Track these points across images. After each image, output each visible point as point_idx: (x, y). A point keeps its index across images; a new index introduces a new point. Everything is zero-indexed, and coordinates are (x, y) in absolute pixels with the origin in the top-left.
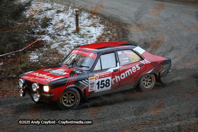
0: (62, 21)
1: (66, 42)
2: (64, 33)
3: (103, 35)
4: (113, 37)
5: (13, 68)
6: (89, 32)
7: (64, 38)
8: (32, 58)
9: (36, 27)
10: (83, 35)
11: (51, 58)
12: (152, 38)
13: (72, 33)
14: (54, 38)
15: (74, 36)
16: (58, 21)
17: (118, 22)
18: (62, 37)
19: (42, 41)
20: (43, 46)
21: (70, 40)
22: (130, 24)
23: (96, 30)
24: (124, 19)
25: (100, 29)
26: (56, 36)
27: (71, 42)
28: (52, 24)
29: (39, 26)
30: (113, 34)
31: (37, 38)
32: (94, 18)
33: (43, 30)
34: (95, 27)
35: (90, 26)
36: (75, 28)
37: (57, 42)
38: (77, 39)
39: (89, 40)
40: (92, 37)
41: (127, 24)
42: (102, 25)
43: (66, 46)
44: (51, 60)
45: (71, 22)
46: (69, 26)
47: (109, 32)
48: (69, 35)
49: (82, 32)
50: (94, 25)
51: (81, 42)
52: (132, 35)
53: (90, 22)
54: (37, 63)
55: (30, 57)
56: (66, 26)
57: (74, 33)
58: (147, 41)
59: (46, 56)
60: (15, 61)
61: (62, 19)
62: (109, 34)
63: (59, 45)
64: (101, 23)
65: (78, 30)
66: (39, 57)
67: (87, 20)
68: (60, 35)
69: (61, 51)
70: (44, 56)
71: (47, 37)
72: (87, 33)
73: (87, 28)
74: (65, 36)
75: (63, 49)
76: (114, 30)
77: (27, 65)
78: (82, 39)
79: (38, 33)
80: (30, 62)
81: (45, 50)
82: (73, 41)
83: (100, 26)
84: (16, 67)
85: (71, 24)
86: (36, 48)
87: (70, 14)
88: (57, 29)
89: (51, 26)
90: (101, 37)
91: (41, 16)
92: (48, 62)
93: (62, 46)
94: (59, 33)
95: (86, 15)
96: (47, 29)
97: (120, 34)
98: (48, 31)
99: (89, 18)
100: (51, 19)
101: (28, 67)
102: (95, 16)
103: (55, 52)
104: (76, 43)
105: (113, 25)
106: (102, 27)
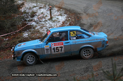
0: (42, 13)
1: (44, 25)
2: (44, 20)
3: (66, 20)
4: (72, 21)
5: (13, 41)
6: (58, 19)
7: (43, 23)
8: (24, 35)
9: (27, 17)
10: (55, 21)
11: (35, 35)
12: (95, 21)
13: (48, 20)
14: (37, 23)
15: (49, 21)
16: (40, 13)
17: (75, 13)
18: (42, 22)
19: (31, 25)
20: (31, 28)
21: (47, 24)
22: (82, 14)
23: (62, 18)
24: (79, 11)
25: (64, 17)
26: (39, 22)
27: (47, 25)
28: (36, 15)
29: (29, 17)
30: (72, 20)
31: (28, 23)
32: (61, 11)
33: (31, 19)
34: (62, 16)
35: (58, 16)
36: (50, 17)
37: (39, 25)
38: (51, 23)
39: (58, 23)
40: (60, 22)
41: (81, 13)
42: (65, 15)
43: (44, 27)
44: (35, 36)
45: (47, 14)
46: (46, 16)
47: (70, 18)
48: (46, 21)
49: (54, 19)
50: (61, 15)
51: (53, 25)
52: (83, 20)
53: (59, 13)
54: (27, 38)
55: (23, 35)
56: (45, 16)
57: (49, 20)
58: (92, 23)
59: (33, 34)
60: (15, 37)
61: (43, 12)
62: (69, 20)
63: (40, 27)
64: (65, 14)
65: (51, 18)
66: (29, 34)
67: (57, 12)
68: (41, 22)
69: (41, 31)
70: (31, 34)
71: (34, 22)
72: (57, 20)
73: (57, 16)
74: (44, 22)
75: (42, 29)
76: (73, 17)
77: (22, 39)
78: (54, 23)
79: (29, 21)
80: (23, 38)
81: (32, 30)
82: (49, 25)
83: (64, 15)
84: (15, 41)
85: (48, 15)
86: (27, 29)
87: (47, 9)
88: (39, 18)
89: (36, 16)
90: (65, 22)
91: (31, 11)
92: (33, 37)
93: (42, 28)
94: (40, 20)
95: (56, 9)
96: (34, 18)
97: (76, 19)
98: (34, 19)
99: (58, 11)
100: (36, 12)
101: (22, 40)
102: (61, 10)
103: (38, 32)
104: (50, 26)
105: (72, 14)
106: (66, 16)
